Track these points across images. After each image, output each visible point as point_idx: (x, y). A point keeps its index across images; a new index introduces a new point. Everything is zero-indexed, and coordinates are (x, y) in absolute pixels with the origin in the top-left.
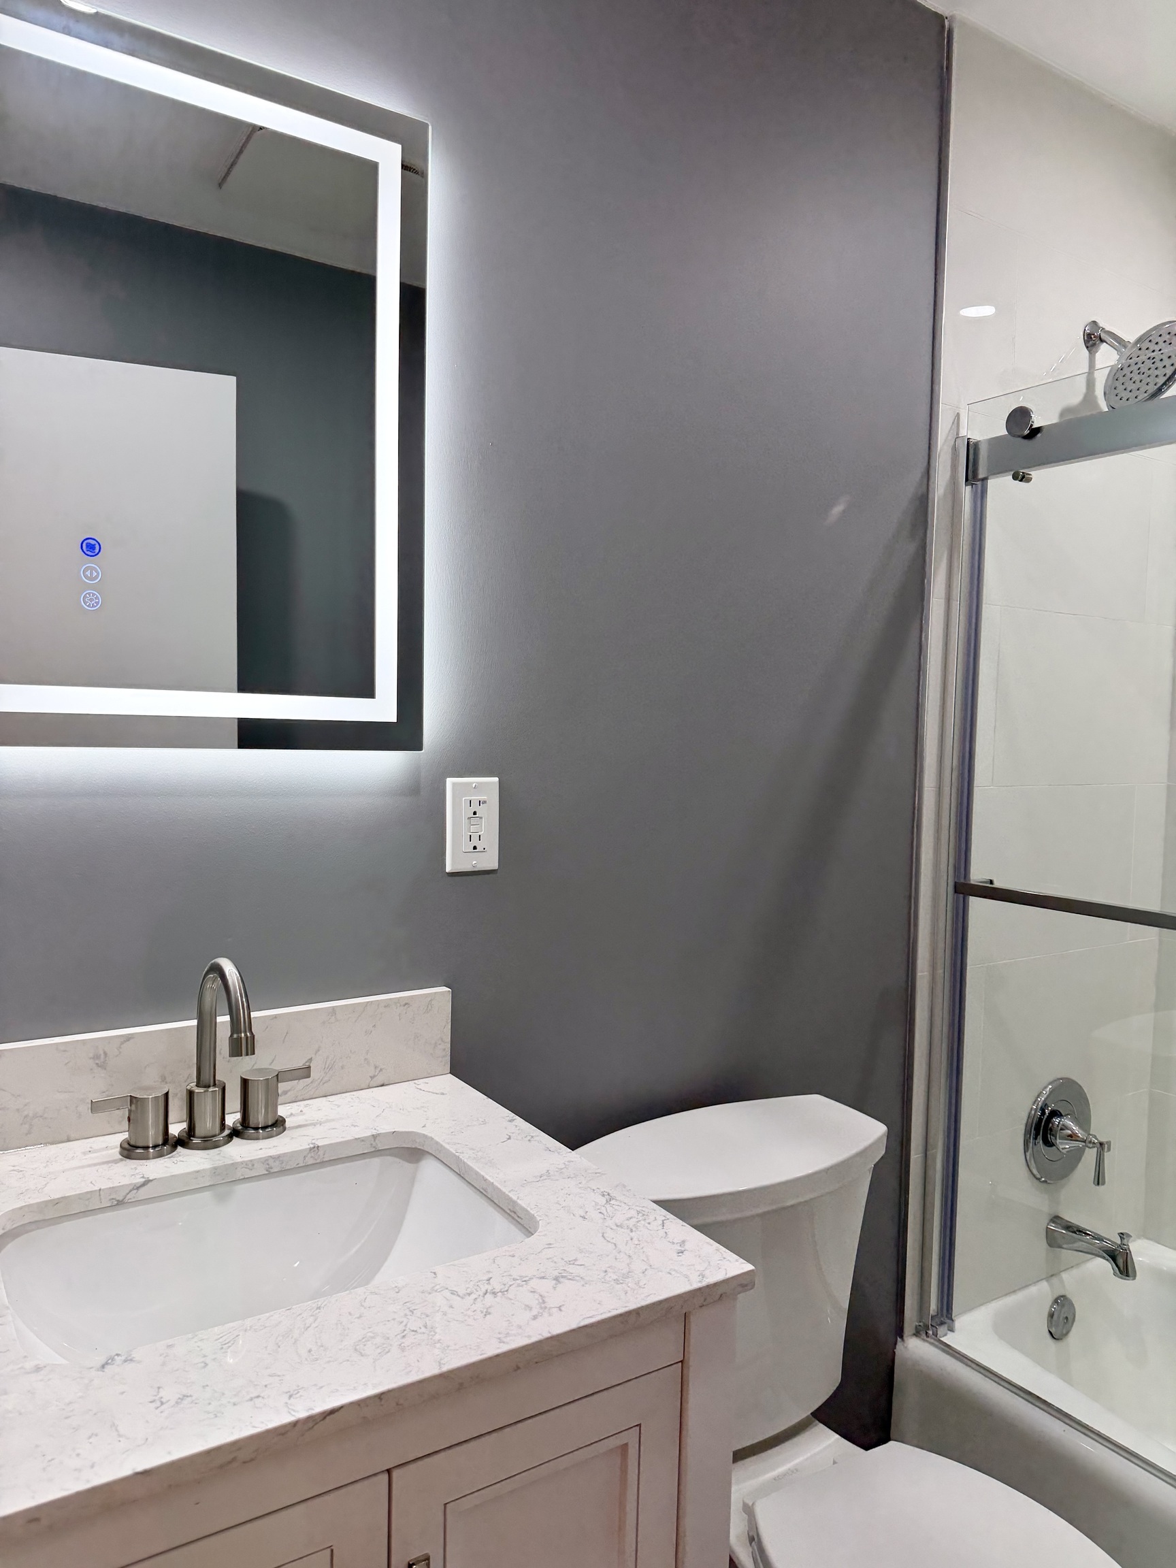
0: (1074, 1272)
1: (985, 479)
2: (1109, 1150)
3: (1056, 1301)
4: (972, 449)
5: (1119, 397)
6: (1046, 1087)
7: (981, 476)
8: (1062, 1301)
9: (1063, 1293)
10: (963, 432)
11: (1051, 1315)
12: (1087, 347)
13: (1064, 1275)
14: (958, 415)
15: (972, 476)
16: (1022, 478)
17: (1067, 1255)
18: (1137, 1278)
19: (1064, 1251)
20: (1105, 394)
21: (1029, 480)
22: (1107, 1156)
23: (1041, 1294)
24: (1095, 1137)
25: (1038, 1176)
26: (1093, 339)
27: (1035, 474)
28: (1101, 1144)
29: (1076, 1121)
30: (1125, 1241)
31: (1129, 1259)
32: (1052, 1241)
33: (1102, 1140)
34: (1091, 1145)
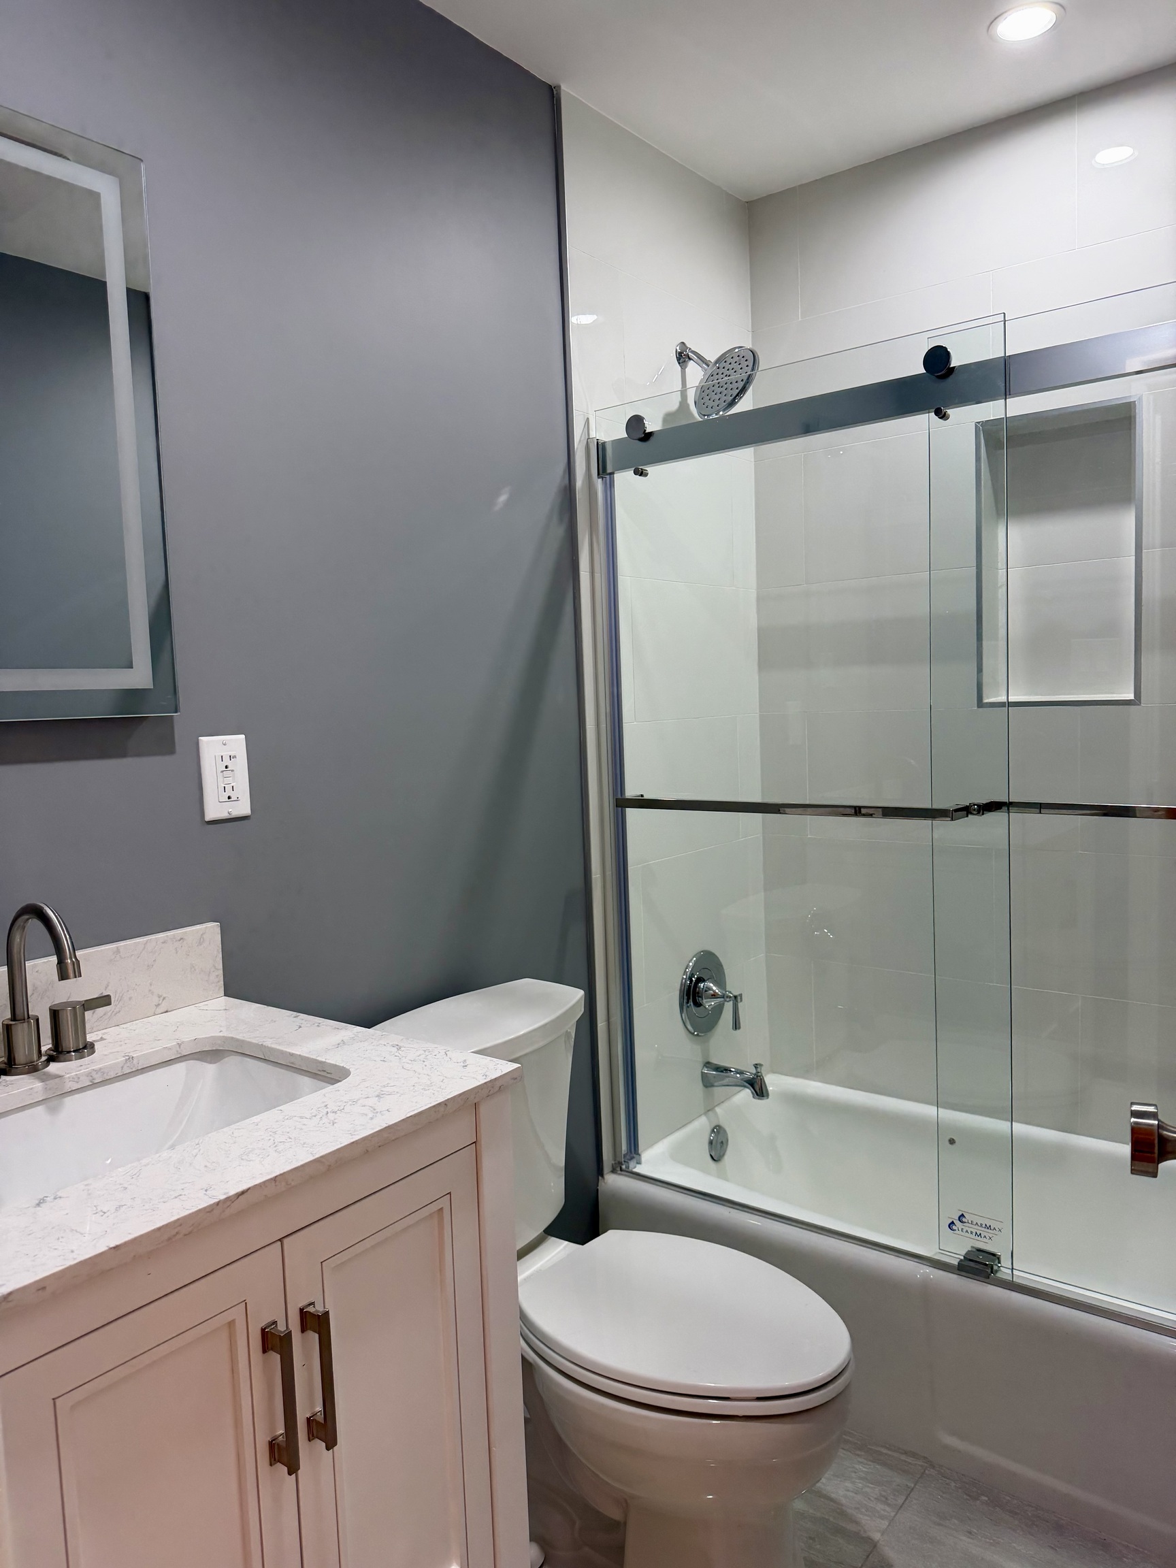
0: (726, 1104)
1: (613, 473)
2: (741, 1001)
3: (713, 1131)
4: (601, 447)
5: (705, 406)
6: (692, 960)
7: (609, 470)
8: (718, 1130)
9: (717, 1124)
10: (593, 435)
11: (711, 1142)
12: (679, 363)
13: (718, 1110)
14: (588, 419)
15: (603, 471)
16: (640, 473)
17: (718, 1091)
18: (770, 1097)
19: (715, 1089)
20: (695, 403)
21: (646, 475)
22: (740, 1005)
23: (701, 1125)
24: (730, 992)
25: (693, 1031)
26: (683, 357)
27: (650, 469)
28: (735, 997)
29: (716, 983)
30: (759, 1070)
31: (763, 1083)
32: (707, 1083)
33: (736, 993)
34: (728, 1000)
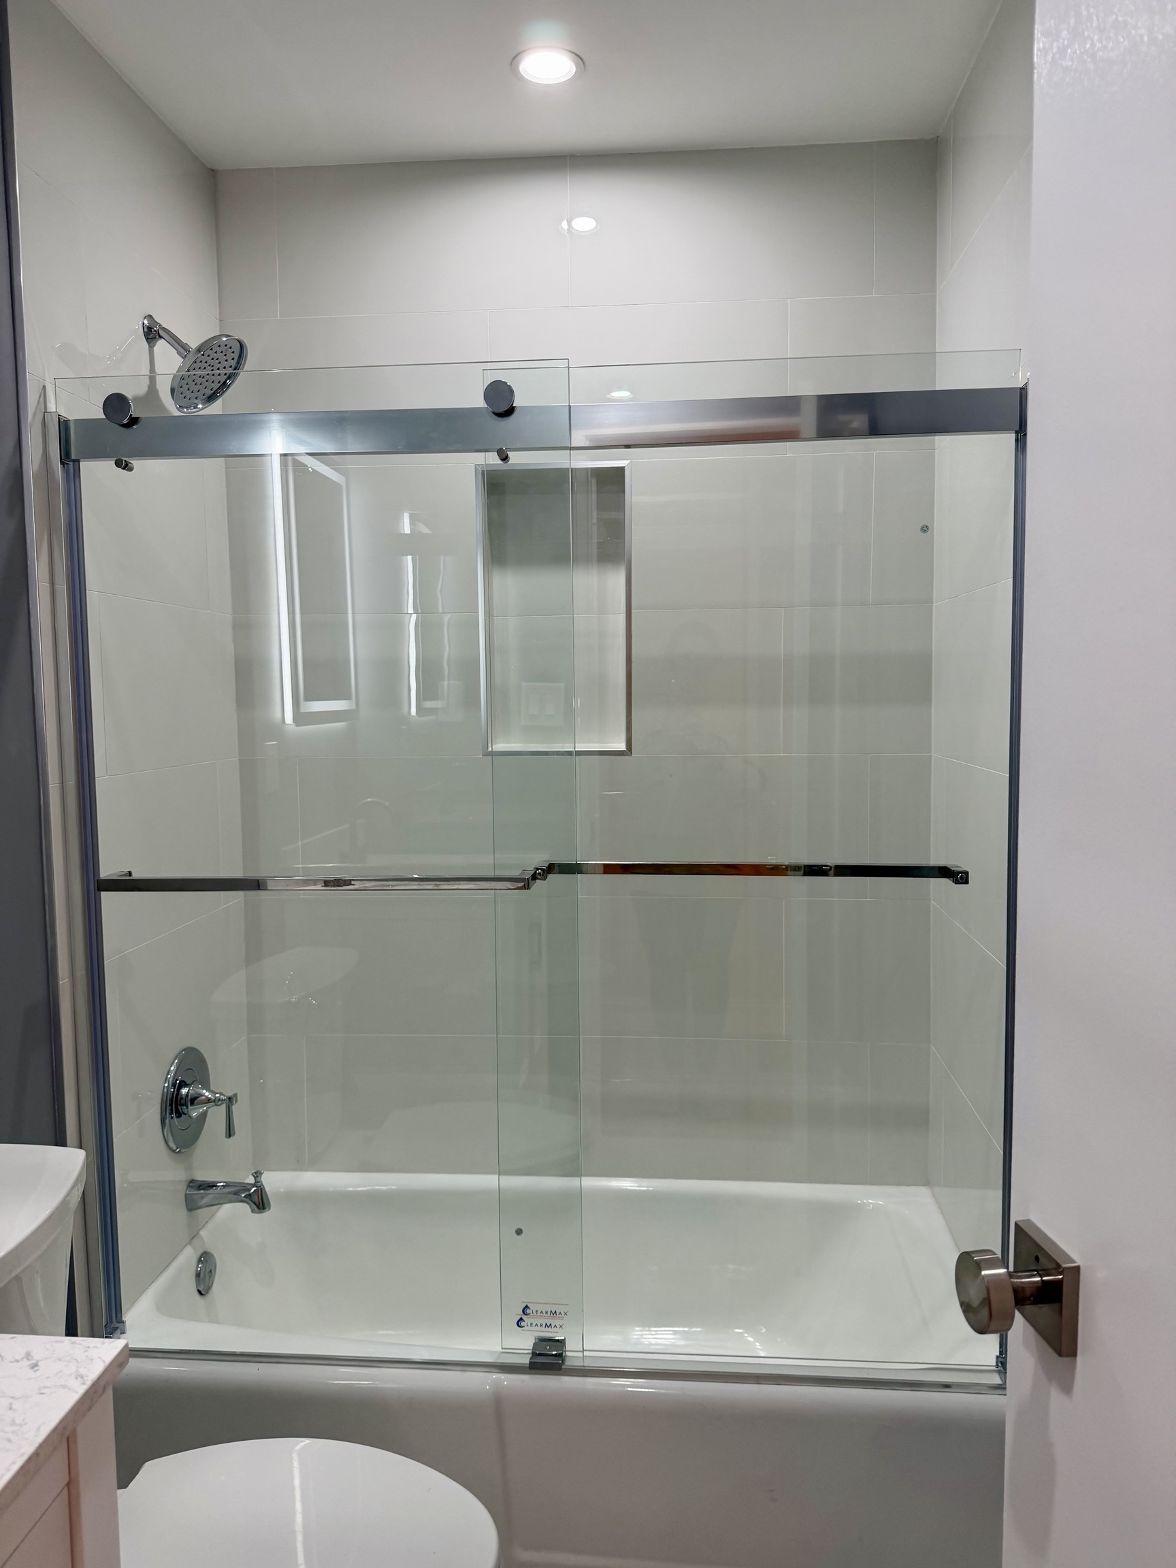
0: (209, 1226)
1: (78, 461)
2: (236, 1101)
3: (199, 1261)
4: (64, 425)
6: (173, 1063)
7: (73, 457)
8: (205, 1258)
9: (204, 1251)
10: (52, 407)
11: (198, 1275)
12: (147, 339)
13: (202, 1233)
14: (44, 387)
15: (66, 457)
16: (124, 465)
17: (202, 1213)
18: (272, 1208)
19: (199, 1211)
21: (131, 469)
22: (234, 1108)
23: (187, 1258)
24: (221, 1094)
25: (175, 1148)
26: (152, 333)
28: (230, 1098)
29: (208, 1090)
30: (258, 1179)
31: (263, 1191)
32: (191, 1206)
33: (230, 1094)
34: (220, 1103)
